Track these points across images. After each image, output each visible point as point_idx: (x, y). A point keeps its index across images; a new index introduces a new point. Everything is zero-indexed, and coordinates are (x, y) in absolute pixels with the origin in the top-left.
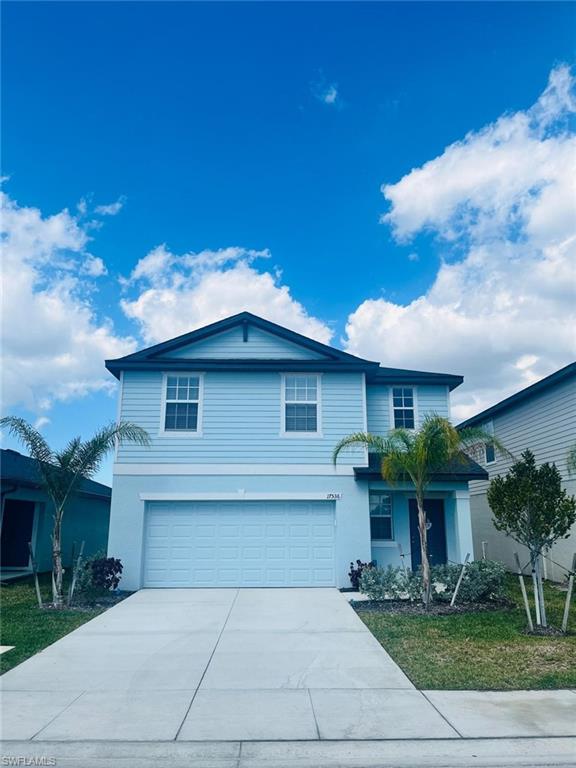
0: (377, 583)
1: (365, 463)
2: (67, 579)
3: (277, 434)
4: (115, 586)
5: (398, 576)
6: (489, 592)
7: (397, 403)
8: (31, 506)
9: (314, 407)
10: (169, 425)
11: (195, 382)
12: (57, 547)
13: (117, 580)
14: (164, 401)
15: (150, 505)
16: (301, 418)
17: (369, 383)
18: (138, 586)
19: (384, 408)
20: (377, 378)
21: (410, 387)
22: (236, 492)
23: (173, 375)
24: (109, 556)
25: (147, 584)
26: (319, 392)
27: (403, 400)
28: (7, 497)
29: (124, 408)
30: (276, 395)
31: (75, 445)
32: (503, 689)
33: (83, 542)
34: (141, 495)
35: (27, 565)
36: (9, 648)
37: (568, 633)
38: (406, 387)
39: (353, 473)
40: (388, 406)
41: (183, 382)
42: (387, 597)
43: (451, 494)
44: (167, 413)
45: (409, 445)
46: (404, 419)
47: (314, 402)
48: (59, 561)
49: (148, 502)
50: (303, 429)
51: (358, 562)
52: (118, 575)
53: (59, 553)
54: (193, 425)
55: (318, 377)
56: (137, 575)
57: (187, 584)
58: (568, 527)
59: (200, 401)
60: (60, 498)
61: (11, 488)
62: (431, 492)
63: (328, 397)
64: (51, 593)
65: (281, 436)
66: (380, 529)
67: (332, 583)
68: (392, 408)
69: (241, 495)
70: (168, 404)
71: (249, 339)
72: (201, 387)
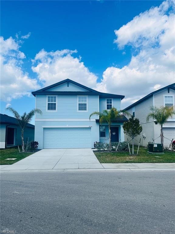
0: (99, 146)
1: (98, 118)
2: (25, 146)
3: (76, 111)
4: (37, 148)
5: (104, 145)
6: (125, 148)
7: (108, 103)
8: (13, 129)
9: (86, 104)
10: (49, 109)
11: (55, 98)
12: (23, 138)
13: (37, 147)
14: (47, 103)
16: (82, 107)
17: (100, 98)
18: (42, 148)
19: (104, 104)
20: (102, 96)
21: (111, 99)
22: (66, 125)
23: (49, 96)
24: (35, 141)
25: (44, 148)
26: (87, 100)
27: (109, 102)
28: (8, 127)
29: (37, 104)
30: (76, 101)
31: (25, 114)
32: (117, 163)
33: (29, 138)
34: (42, 126)
35: (13, 144)
36: (16, 159)
37: (138, 155)
38: (110, 99)
39: (95, 121)
40: (105, 103)
41: (52, 98)
42: (101, 149)
43: (120, 126)
44: (48, 105)
45: (107, 114)
46: (109, 107)
47: (85, 103)
48: (23, 142)
49: (44, 128)
50: (83, 110)
51: (96, 142)
52: (37, 145)
53: (23, 140)
54: (55, 109)
55: (87, 96)
56: (42, 146)
57: (55, 148)
58: (140, 133)
59: (56, 103)
60: (23, 127)
61: (9, 125)
62: (112, 125)
63: (89, 102)
64: (22, 149)
65: (77, 112)
66: (102, 134)
67: (90, 147)
68: (106, 104)
69: (67, 126)
70: (48, 103)
71: (69, 86)
72: (57, 99)
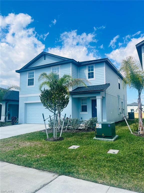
10: (29, 85)
15: (26, 104)
26: (60, 71)
27: (91, 69)
34: (24, 102)
38: (91, 65)
41: (31, 73)
46: (91, 75)
55: (60, 67)
59: (34, 78)
68: (87, 72)
70: (28, 79)
71: (46, 59)
72: (34, 74)
